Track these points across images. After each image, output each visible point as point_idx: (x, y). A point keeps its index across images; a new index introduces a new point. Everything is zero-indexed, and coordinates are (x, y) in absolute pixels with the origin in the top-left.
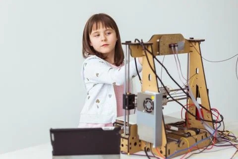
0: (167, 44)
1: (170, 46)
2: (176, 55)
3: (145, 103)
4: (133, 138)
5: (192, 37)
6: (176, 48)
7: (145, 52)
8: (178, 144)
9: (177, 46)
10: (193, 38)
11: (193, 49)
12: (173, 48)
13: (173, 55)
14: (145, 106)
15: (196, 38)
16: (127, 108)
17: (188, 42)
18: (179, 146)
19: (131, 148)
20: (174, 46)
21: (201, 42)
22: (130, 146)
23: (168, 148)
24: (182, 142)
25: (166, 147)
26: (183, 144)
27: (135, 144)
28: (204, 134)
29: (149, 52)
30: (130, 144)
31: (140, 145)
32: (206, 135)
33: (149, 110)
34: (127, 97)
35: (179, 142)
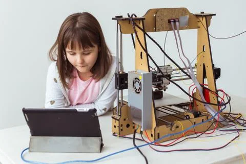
0: (166, 19)
1: (169, 22)
2: (176, 31)
3: (134, 83)
4: (125, 120)
5: (202, 11)
6: (177, 23)
7: (134, 28)
8: (170, 128)
9: (179, 21)
10: (203, 13)
11: (200, 24)
12: (172, 23)
13: (173, 31)
14: (134, 87)
15: (207, 13)
16: (118, 87)
17: (195, 17)
18: (171, 130)
19: (122, 130)
20: (175, 22)
21: (213, 17)
22: (121, 128)
23: (158, 131)
24: (175, 125)
25: (155, 130)
26: (177, 127)
27: (128, 126)
28: (205, 117)
29: (139, 28)
30: (122, 125)
31: (134, 127)
32: (207, 118)
33: (137, 91)
34: (118, 76)
35: (172, 125)
